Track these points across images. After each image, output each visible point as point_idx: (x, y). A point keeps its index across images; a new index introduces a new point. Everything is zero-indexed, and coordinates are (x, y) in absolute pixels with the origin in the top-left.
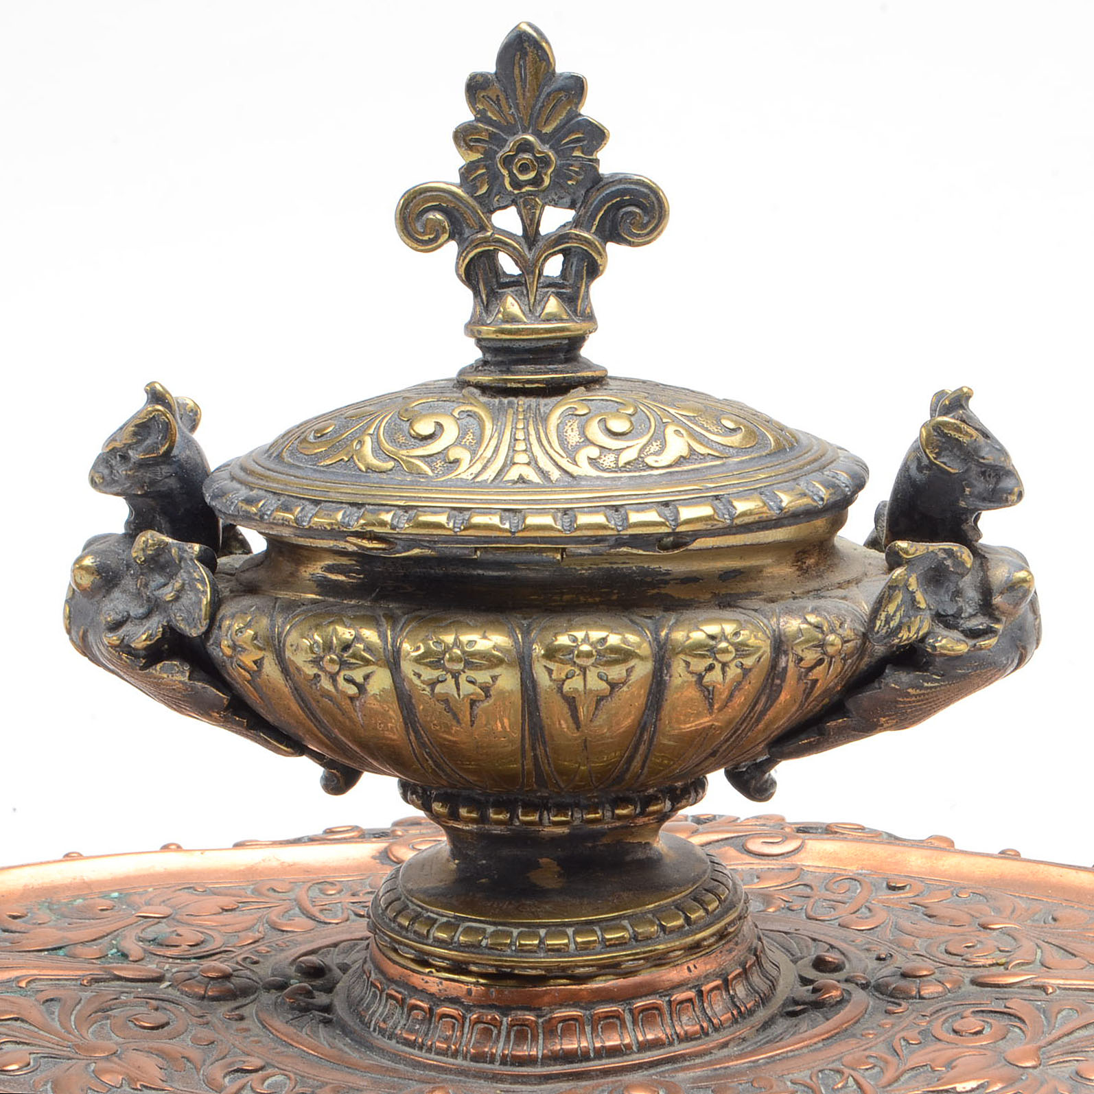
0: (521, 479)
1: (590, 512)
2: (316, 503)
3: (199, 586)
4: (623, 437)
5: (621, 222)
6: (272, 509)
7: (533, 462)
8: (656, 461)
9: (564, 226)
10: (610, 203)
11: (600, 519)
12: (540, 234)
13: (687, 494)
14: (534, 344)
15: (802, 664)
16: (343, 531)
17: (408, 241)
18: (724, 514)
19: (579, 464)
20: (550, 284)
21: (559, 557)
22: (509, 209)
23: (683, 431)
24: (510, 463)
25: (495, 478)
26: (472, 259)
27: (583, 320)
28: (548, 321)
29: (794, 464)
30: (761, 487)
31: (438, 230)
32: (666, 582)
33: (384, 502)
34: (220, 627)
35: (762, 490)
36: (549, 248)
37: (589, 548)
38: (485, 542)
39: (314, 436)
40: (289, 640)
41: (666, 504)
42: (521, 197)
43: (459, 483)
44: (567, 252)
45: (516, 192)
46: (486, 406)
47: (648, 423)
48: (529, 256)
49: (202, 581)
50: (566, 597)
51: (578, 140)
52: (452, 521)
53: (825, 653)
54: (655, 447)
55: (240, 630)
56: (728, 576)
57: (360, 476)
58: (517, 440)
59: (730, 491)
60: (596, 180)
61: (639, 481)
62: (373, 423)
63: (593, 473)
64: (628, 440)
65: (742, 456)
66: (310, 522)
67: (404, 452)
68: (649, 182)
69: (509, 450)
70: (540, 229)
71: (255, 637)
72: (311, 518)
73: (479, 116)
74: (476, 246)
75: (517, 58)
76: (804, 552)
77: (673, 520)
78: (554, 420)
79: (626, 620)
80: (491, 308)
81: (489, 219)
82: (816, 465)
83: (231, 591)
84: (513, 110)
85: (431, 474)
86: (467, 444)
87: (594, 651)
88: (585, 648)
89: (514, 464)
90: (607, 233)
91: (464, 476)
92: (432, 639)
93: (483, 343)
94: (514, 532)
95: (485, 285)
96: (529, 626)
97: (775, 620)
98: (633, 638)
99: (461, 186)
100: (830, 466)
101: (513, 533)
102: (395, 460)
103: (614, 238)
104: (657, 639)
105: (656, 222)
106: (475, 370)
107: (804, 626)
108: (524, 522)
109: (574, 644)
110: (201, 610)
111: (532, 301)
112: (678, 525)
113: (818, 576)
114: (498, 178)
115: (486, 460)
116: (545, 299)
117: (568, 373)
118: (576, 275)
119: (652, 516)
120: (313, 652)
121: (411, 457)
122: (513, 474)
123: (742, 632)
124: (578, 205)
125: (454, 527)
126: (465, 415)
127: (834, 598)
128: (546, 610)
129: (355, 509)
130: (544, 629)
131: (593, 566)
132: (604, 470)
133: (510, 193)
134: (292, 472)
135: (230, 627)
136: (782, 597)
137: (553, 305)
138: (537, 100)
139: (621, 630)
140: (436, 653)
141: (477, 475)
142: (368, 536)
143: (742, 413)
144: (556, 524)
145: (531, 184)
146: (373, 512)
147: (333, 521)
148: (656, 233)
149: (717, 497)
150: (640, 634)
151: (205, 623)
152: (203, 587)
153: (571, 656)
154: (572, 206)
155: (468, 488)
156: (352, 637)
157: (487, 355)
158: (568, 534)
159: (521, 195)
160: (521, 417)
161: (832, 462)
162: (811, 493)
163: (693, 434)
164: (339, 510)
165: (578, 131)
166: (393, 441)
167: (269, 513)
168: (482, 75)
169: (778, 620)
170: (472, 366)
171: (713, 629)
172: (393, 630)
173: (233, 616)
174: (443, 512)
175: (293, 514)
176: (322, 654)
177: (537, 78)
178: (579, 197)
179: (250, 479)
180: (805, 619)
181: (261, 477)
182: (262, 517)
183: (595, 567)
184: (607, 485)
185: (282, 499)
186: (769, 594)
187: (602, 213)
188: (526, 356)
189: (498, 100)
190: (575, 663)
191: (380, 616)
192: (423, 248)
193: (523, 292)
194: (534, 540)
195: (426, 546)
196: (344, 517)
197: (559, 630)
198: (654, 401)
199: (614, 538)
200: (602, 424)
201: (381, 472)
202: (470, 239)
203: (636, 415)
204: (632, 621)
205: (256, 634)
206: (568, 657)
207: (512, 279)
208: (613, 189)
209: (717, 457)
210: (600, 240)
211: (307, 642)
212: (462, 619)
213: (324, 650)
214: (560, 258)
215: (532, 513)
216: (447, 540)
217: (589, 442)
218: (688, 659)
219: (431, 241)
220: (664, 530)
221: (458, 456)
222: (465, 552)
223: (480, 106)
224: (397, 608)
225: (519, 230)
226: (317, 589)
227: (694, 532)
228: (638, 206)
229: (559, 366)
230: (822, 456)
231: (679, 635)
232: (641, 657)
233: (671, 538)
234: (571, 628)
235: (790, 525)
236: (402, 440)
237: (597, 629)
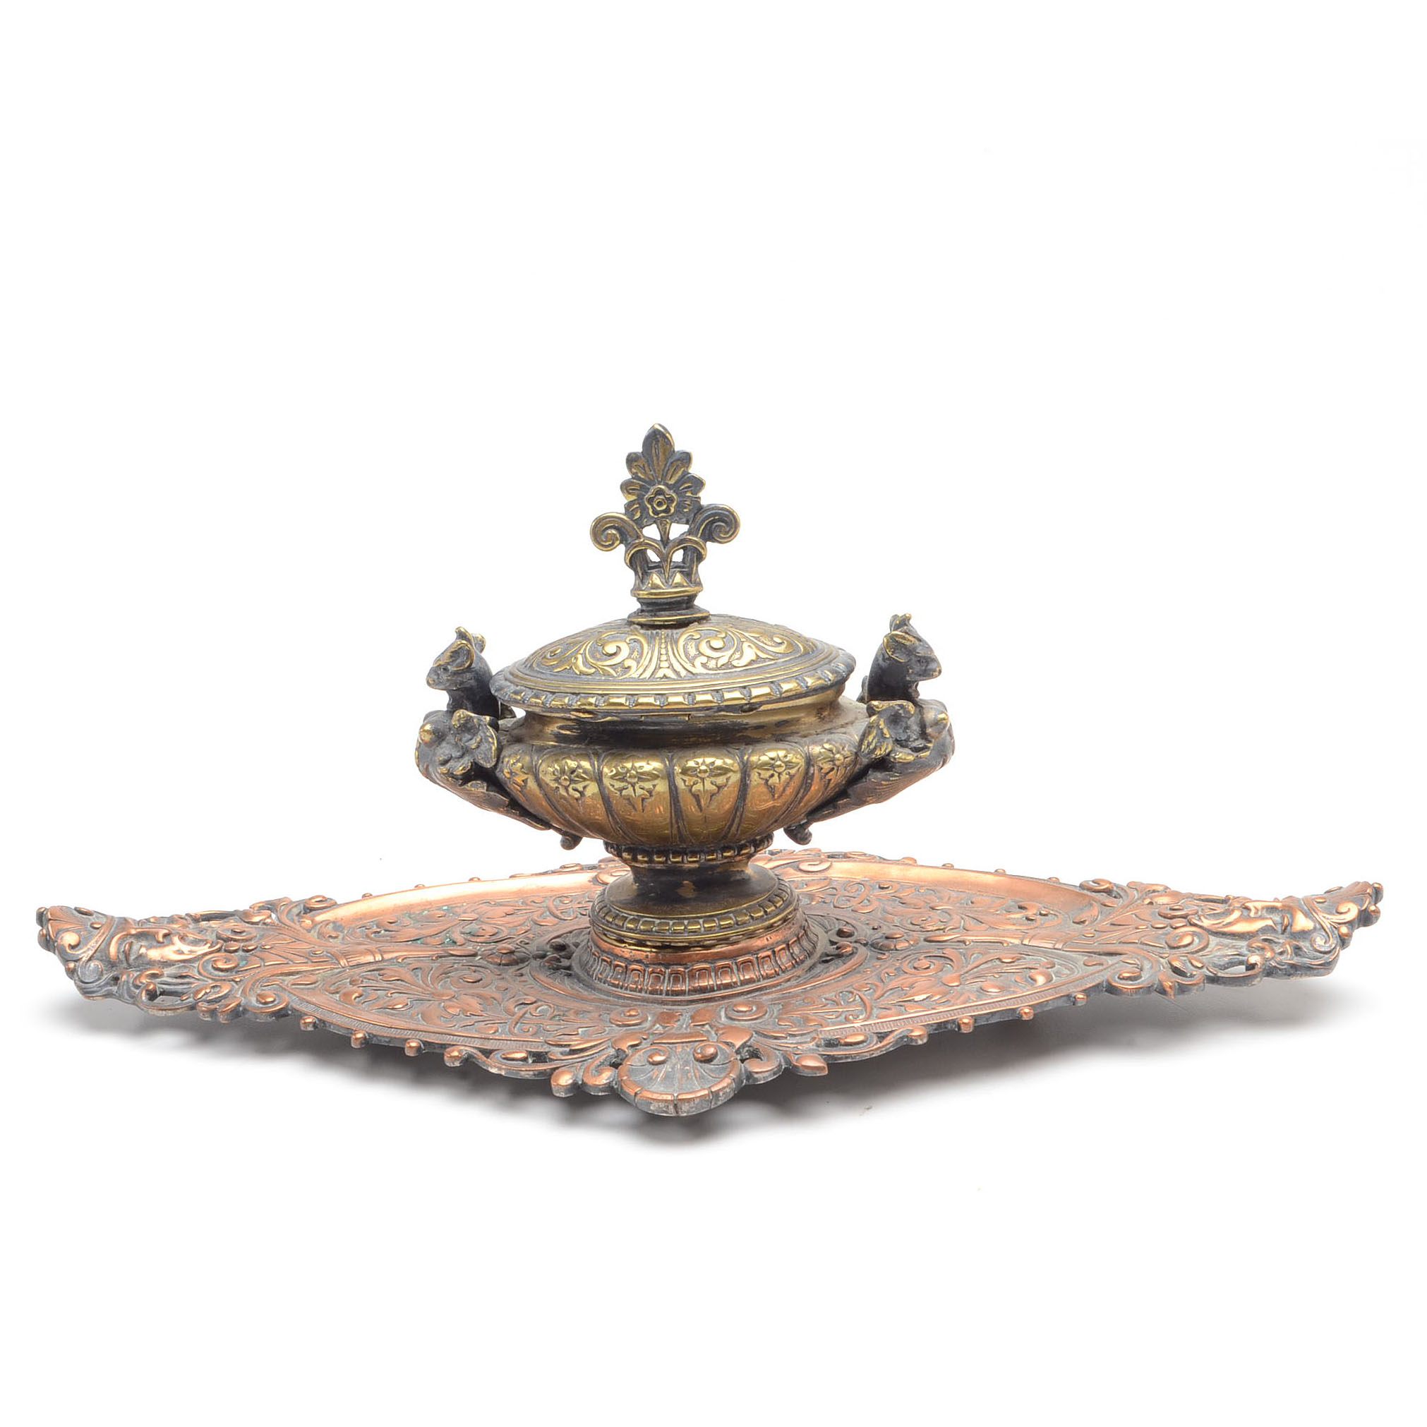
0: (665, 677)
1: (703, 694)
2: (553, 693)
3: (490, 740)
4: (720, 650)
5: (714, 531)
6: (529, 697)
7: (671, 666)
8: (738, 663)
9: (683, 534)
10: (708, 521)
11: (708, 697)
12: (670, 539)
13: (756, 681)
14: (669, 600)
15: (822, 771)
16: (569, 708)
17: (597, 546)
18: (776, 691)
19: (696, 666)
20: (676, 566)
21: (687, 719)
22: (652, 526)
23: (752, 646)
24: (658, 667)
25: (650, 676)
26: (633, 554)
27: (696, 586)
28: (676, 587)
29: (814, 661)
30: (796, 675)
31: (613, 539)
32: (746, 729)
33: (591, 692)
34: (502, 762)
35: (797, 677)
36: (675, 547)
37: (703, 713)
38: (647, 712)
39: (550, 655)
40: (541, 769)
41: (744, 687)
43: (631, 680)
44: (685, 548)
45: (656, 517)
46: (643, 635)
47: (733, 641)
48: (664, 551)
49: (492, 736)
50: (692, 740)
51: (689, 487)
52: (628, 701)
53: (835, 765)
54: (737, 655)
55: (514, 764)
56: (780, 724)
57: (576, 678)
58: (662, 654)
59: (779, 678)
60: (700, 509)
61: (729, 675)
62: (582, 647)
63: (706, 671)
64: (723, 652)
65: (786, 658)
66: (550, 703)
67: (600, 663)
68: (729, 508)
69: (657, 660)
70: (670, 536)
71: (522, 767)
72: (551, 701)
73: (634, 476)
74: (635, 547)
75: (653, 443)
76: (821, 709)
77: (748, 696)
78: (681, 643)
79: (725, 751)
80: (644, 581)
81: (641, 532)
82: (826, 661)
83: (508, 741)
84: (652, 473)
85: (615, 675)
86: (634, 657)
87: (708, 769)
88: (703, 768)
89: (661, 668)
90: (707, 537)
91: (633, 676)
92: (619, 766)
93: (641, 600)
94: (662, 707)
95: (641, 568)
96: (672, 756)
97: (806, 747)
98: (729, 761)
99: (625, 514)
100: (834, 661)
102: (595, 668)
103: (711, 539)
104: (742, 761)
105: (732, 530)
106: (637, 615)
107: (824, 750)
108: (667, 700)
109: (697, 766)
110: (492, 753)
111: (667, 576)
112: (751, 699)
113: (830, 721)
114: (645, 509)
115: (645, 666)
116: (674, 575)
117: (688, 615)
118: (690, 561)
119: (737, 694)
120: (554, 774)
121: (604, 666)
122: (660, 674)
123: (788, 755)
124: (690, 523)
125: (629, 705)
126: (633, 641)
127: (839, 733)
128: (681, 747)
129: (574, 696)
130: (680, 758)
131: (706, 723)
132: (710, 669)
133: (653, 518)
134: (539, 675)
135: (508, 762)
136: (811, 734)
137: (678, 578)
138: (666, 465)
139: (722, 757)
140: (622, 773)
141: (640, 675)
142: (583, 711)
143: (785, 633)
144: (685, 701)
145: (664, 512)
146: (585, 698)
147: (563, 703)
148: (733, 536)
149: (772, 682)
150: (733, 759)
151: (495, 760)
152: (492, 740)
153: (696, 772)
154: (687, 523)
155: (636, 682)
156: (576, 766)
157: (643, 607)
158: (691, 706)
159: (658, 519)
160: (663, 641)
161: (835, 658)
162: (824, 677)
163: (758, 647)
164: (566, 697)
165: (688, 482)
166: (593, 657)
167: (527, 699)
168: (635, 453)
169: (808, 748)
170: (635, 612)
171: (773, 754)
172: (598, 761)
173: (510, 756)
174: (623, 697)
175: (540, 700)
176: (560, 776)
177: (665, 454)
178: (690, 518)
179: (516, 680)
180: (824, 747)
181: (522, 679)
182: (523, 701)
184: (711, 678)
185: (535, 691)
186: (803, 733)
187: (703, 526)
188: (664, 607)
189: (644, 467)
190: (698, 776)
191: (590, 753)
192: (606, 549)
193: (662, 571)
194: (673, 710)
195: (614, 715)
196: (569, 701)
197: (688, 758)
198: (736, 629)
199: (717, 707)
200: (708, 644)
201: (588, 675)
202: (631, 543)
203: (727, 638)
204: (729, 752)
205: (523, 765)
206: (694, 773)
207: (655, 565)
208: (709, 513)
209: (772, 659)
210: (703, 541)
211: (551, 770)
212: (635, 754)
213: (561, 774)
214: (681, 552)
215: (671, 696)
216: (626, 712)
217: (701, 654)
218: (760, 771)
219: (610, 545)
220: (744, 702)
221: (629, 665)
222: (636, 718)
223: (634, 470)
224: (599, 749)
225: (659, 538)
226: (555, 739)
227: (760, 702)
228: (723, 522)
229: (683, 612)
230: (830, 655)
231: (754, 758)
232: (734, 772)
233: (748, 706)
234: (695, 757)
235: (813, 695)
236: (598, 656)
237: (710, 757)
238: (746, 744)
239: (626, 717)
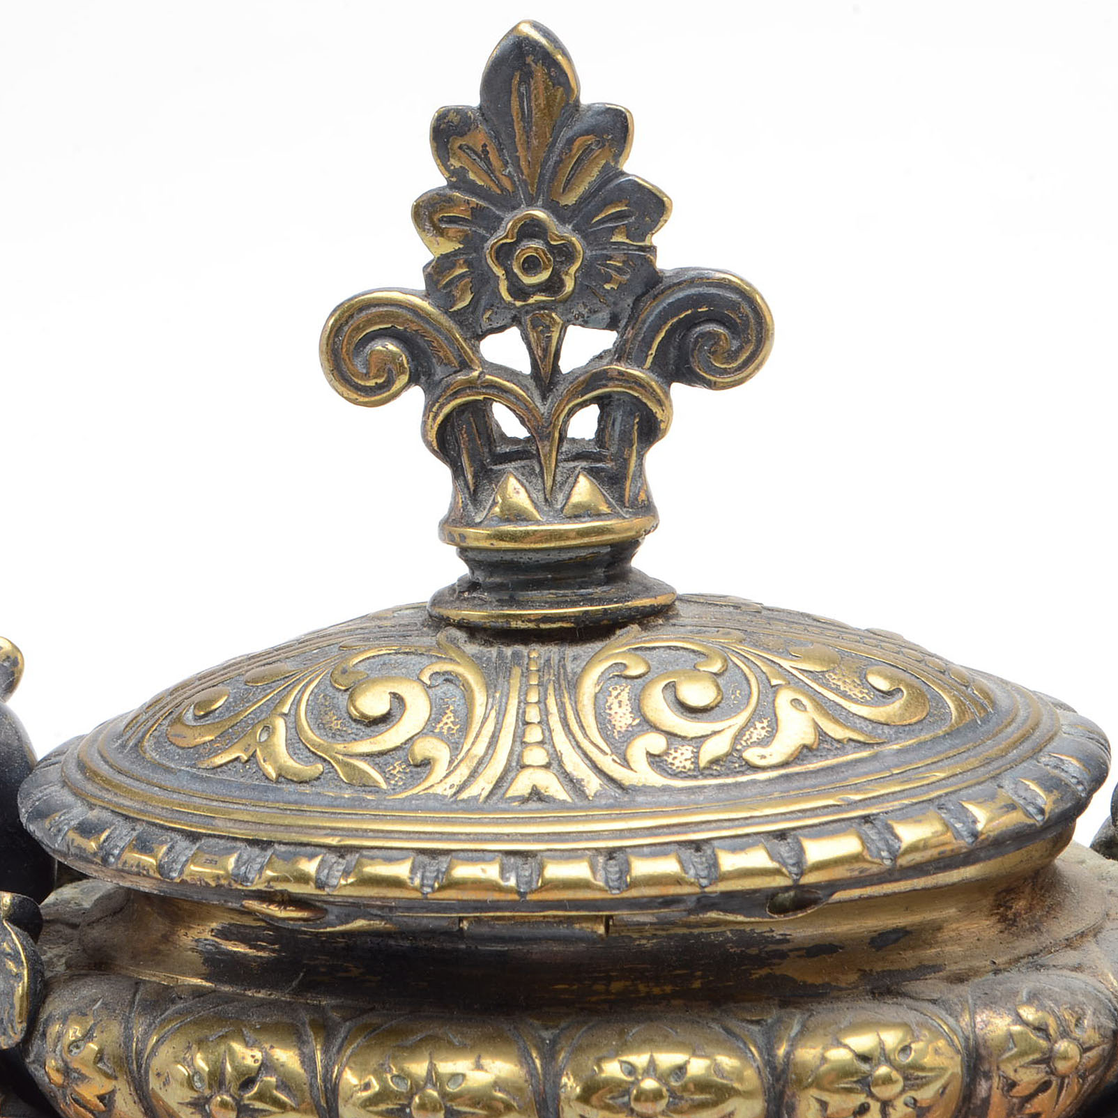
0: (536, 794)
1: (654, 855)
2: (193, 837)
3: (11, 965)
4: (705, 715)
5: (693, 350)
6: (122, 844)
7: (554, 763)
8: (763, 757)
9: (600, 357)
10: (675, 320)
11: (668, 866)
12: (559, 372)
13: (817, 816)
14: (554, 557)
15: (1015, 1091)
16: (237, 890)
17: (342, 389)
18: (879, 850)
19: (632, 765)
20: (578, 454)
21: (601, 930)
22: (508, 331)
23: (805, 701)
24: (516, 765)
25: (491, 793)
26: (448, 417)
27: (635, 514)
28: (576, 517)
29: (991, 748)
30: (940, 796)
31: (390, 370)
32: (783, 955)
33: (305, 839)
34: (44, 1035)
35: (943, 801)
36: (574, 396)
37: (653, 914)
38: (476, 909)
39: (195, 715)
40: (156, 1064)
41: (782, 835)
42: (527, 312)
43: (431, 803)
44: (606, 401)
45: (518, 304)
46: (477, 662)
47: (745, 686)
48: (543, 409)
49: (15, 957)
50: (616, 986)
51: (619, 216)
52: (419, 875)
53: (1052, 1072)
54: (759, 732)
55: (75, 1044)
56: (884, 941)
57: (267, 789)
58: (528, 723)
59: (888, 806)
60: (652, 281)
61: (734, 793)
62: (289, 693)
63: (657, 780)
64: (714, 720)
65: (905, 739)
66: (181, 872)
67: (340, 747)
68: (739, 282)
69: (514, 741)
70: (560, 363)
71: (100, 1057)
72: (184, 866)
73: (454, 179)
74: (455, 395)
75: (515, 81)
76: (1009, 891)
77: (793, 865)
78: (589, 686)
79: (716, 1027)
80: (481, 497)
81: (476, 350)
82: (1027, 746)
83: (68, 966)
84: (510, 169)
85: (384, 786)
86: (445, 731)
87: (664, 1090)
88: (649, 1084)
89: (524, 767)
90: (671, 367)
91: (439, 790)
92: (391, 1070)
93: (470, 554)
94: (525, 893)
95: (472, 458)
96: (554, 1042)
97: (967, 1018)
98: (727, 1062)
99: (427, 295)
100: (1049, 747)
101: (522, 895)
102: (325, 760)
103: (684, 375)
104: (770, 1063)
105: (751, 348)
106: (458, 598)
107: (1017, 1028)
108: (541, 874)
109: (630, 1079)
110: (12, 1006)
111: (549, 483)
112: (802, 874)
113: (1032, 930)
114: (488, 282)
115: (476, 761)
116: (571, 480)
117: (611, 601)
118: (621, 440)
119: (758, 858)
120: (192, 1087)
121: (351, 756)
122: (521, 785)
123: (913, 1046)
124: (623, 323)
125: (422, 885)
126: (440, 680)
127: (1063, 967)
128: (582, 1009)
129: (256, 851)
130: (578, 1050)
131: (660, 933)
132: (675, 775)
133: (509, 306)
134: (157, 777)
135: (59, 1037)
136: (976, 972)
137: (583, 490)
138: (550, 151)
139: (709, 1050)
140: (397, 1095)
141: (462, 788)
142: (279, 898)
143: (900, 660)
144: (595, 879)
145: (543, 291)
146: (288, 858)
147: (222, 872)
148: (752, 367)
149: (866, 819)
150: (742, 1053)
151: (20, 1027)
152: (17, 967)
153: (626, 1099)
154: (612, 325)
155: (446, 811)
156: (257, 1065)
157: (477, 573)
158: (616, 894)
159: (527, 310)
160: (534, 681)
161: (1051, 739)
162: (1022, 802)
163: (823, 706)
164: (229, 851)
165: (619, 201)
166: (321, 725)
167: (116, 852)
168: (458, 111)
169: (973, 1018)
170: (452, 589)
171: (863, 1042)
172: (325, 1051)
173: (65, 1019)
174: (403, 859)
175: (155, 857)
176: (207, 1093)
177: (551, 115)
178: (623, 309)
179: (90, 787)
180: (1019, 1015)
181: (108, 784)
182: (105, 861)
183: (664, 933)
184: (679, 803)
185: (139, 828)
186: (954, 967)
187: (663, 334)
188: (540, 576)
189: (486, 152)
190: (632, 1110)
191: (303, 1024)
192: (366, 400)
193: (533, 469)
194: (559, 905)
195: (376, 915)
196: (237, 866)
197: (604, 1052)
198: (755, 646)
199: (694, 898)
200: (669, 692)
201: (301, 782)
202: (444, 382)
203: (727, 674)
204: (728, 1031)
205: (101, 1051)
206: (620, 1100)
207: (515, 448)
208: (681, 295)
209: (865, 744)
210: (660, 380)
211: (183, 1070)
212: (440, 1032)
213: (210, 1086)
214: (593, 411)
215: (553, 858)
216: (410, 906)
217: (649, 725)
218: (826, 1097)
219: (380, 388)
220: (780, 882)
221: (429, 754)
222: (445, 923)
223: (455, 163)
224: (334, 1008)
225: (525, 366)
226: (204, 969)
227: (829, 882)
228: (720, 322)
229: (598, 591)
230: (1035, 727)
231: (808, 1054)
232: (748, 1095)
233: (792, 893)
234: (624, 1047)
235: (989, 858)
236: (336, 725)
237: (668, 1051)
238: (784, 1004)
239: (410, 921)
